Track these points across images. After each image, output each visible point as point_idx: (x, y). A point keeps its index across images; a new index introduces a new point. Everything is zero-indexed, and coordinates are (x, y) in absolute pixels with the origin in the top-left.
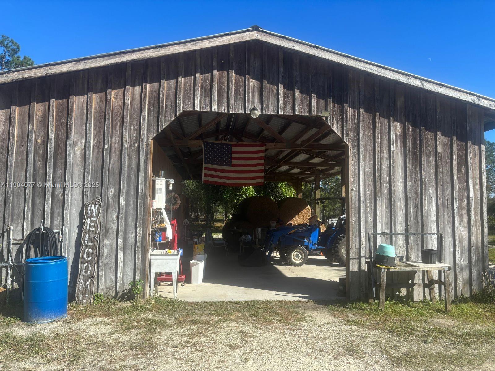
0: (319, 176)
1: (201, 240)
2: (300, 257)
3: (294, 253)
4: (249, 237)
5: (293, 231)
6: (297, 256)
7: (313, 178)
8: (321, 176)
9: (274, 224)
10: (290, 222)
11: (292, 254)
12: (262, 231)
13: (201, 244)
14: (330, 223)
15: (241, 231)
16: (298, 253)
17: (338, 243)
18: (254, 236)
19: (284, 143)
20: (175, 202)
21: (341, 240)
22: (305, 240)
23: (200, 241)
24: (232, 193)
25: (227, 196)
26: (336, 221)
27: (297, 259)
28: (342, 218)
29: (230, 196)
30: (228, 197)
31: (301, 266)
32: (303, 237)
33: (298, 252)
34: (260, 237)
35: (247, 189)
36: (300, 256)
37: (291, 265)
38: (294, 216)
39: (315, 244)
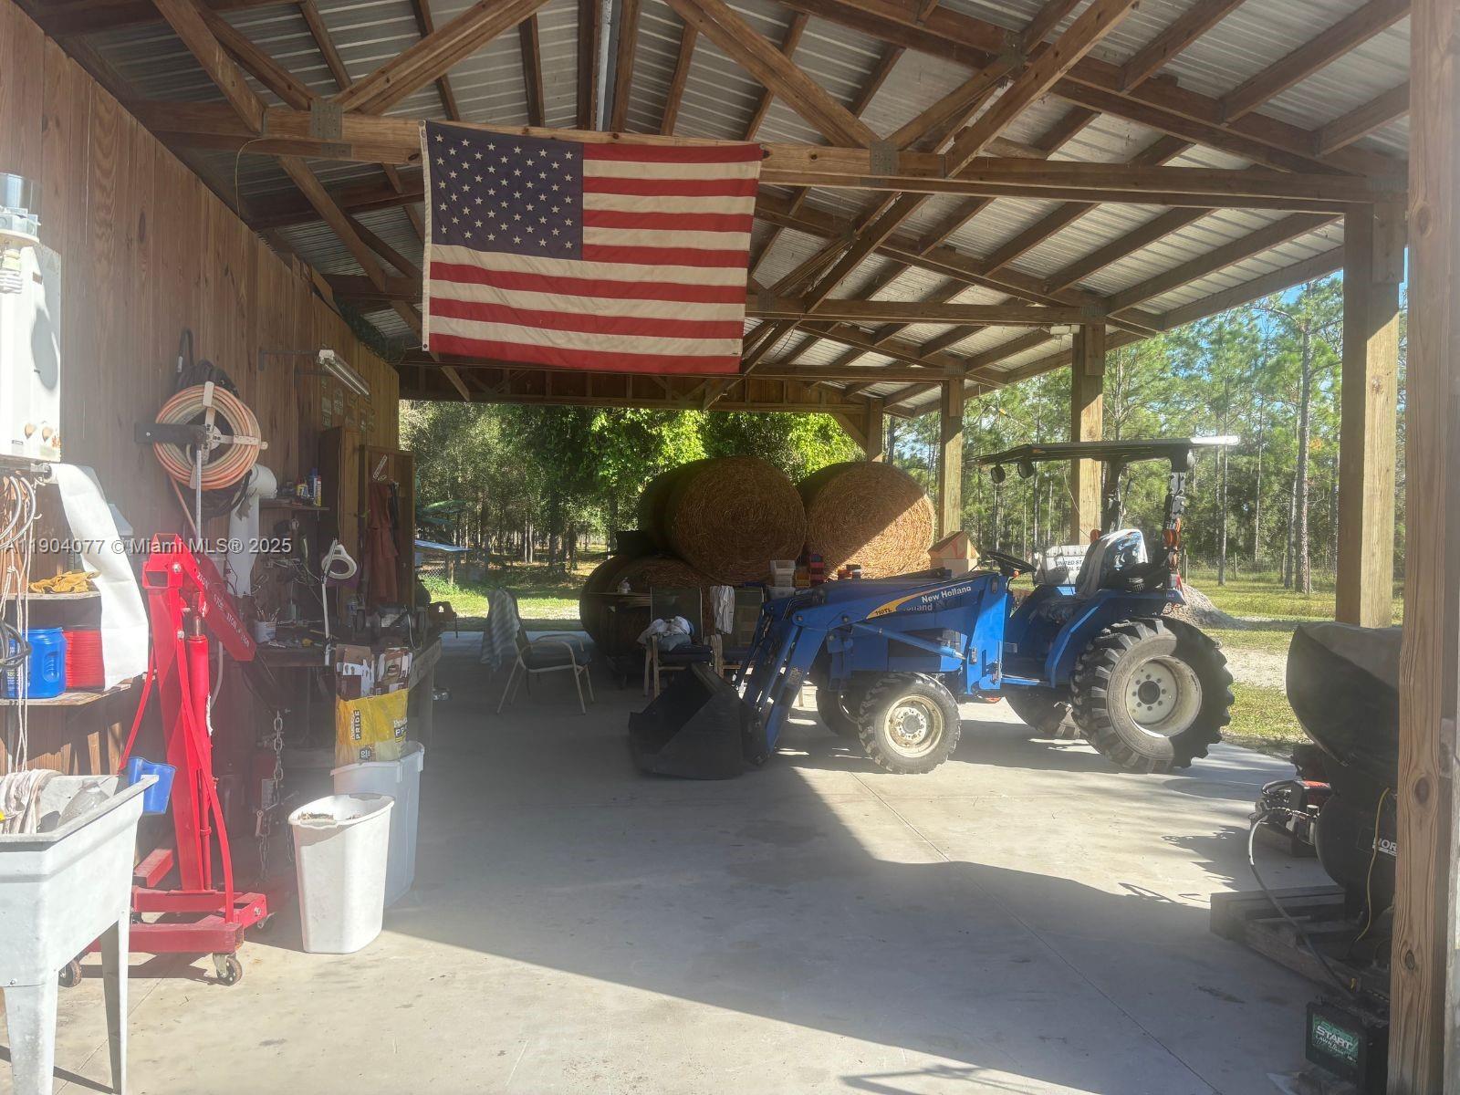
0: (962, 382)
1: (388, 670)
2: (924, 731)
3: (896, 711)
4: (684, 625)
5: (892, 606)
6: (911, 723)
7: (936, 391)
8: (967, 382)
9: (785, 571)
10: (850, 562)
11: (888, 718)
12: (738, 600)
13: (385, 690)
14: (1051, 565)
15: (647, 600)
16: (916, 711)
17: (1107, 663)
18: (705, 621)
19: (860, 146)
20: (224, 439)
21: (1118, 645)
22: (947, 649)
23: (382, 672)
24: (628, 461)
25: (609, 472)
26: (1083, 558)
27: (908, 737)
28: (1115, 545)
29: (622, 474)
30: (613, 475)
31: (925, 771)
32: (934, 635)
33: (912, 704)
34: (728, 628)
35: (679, 449)
36: (924, 723)
37: (880, 769)
38: (867, 540)
39: (993, 668)
